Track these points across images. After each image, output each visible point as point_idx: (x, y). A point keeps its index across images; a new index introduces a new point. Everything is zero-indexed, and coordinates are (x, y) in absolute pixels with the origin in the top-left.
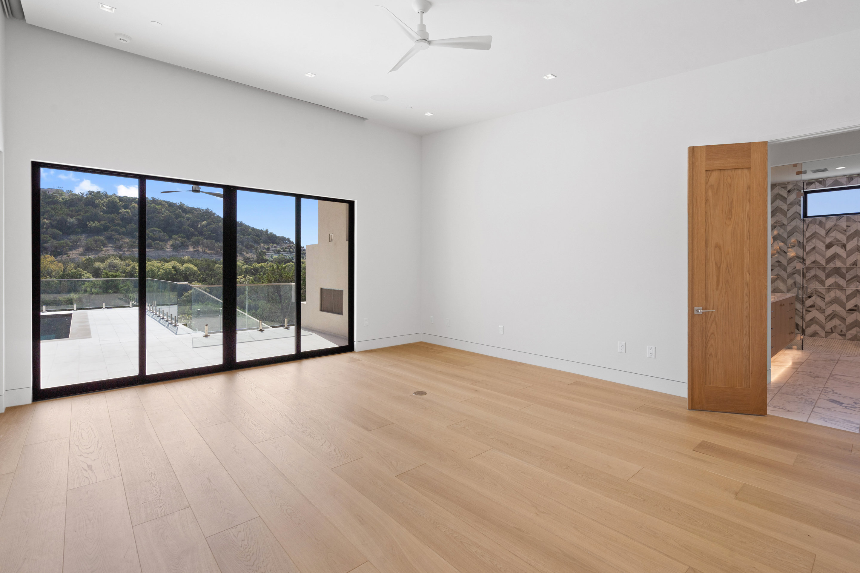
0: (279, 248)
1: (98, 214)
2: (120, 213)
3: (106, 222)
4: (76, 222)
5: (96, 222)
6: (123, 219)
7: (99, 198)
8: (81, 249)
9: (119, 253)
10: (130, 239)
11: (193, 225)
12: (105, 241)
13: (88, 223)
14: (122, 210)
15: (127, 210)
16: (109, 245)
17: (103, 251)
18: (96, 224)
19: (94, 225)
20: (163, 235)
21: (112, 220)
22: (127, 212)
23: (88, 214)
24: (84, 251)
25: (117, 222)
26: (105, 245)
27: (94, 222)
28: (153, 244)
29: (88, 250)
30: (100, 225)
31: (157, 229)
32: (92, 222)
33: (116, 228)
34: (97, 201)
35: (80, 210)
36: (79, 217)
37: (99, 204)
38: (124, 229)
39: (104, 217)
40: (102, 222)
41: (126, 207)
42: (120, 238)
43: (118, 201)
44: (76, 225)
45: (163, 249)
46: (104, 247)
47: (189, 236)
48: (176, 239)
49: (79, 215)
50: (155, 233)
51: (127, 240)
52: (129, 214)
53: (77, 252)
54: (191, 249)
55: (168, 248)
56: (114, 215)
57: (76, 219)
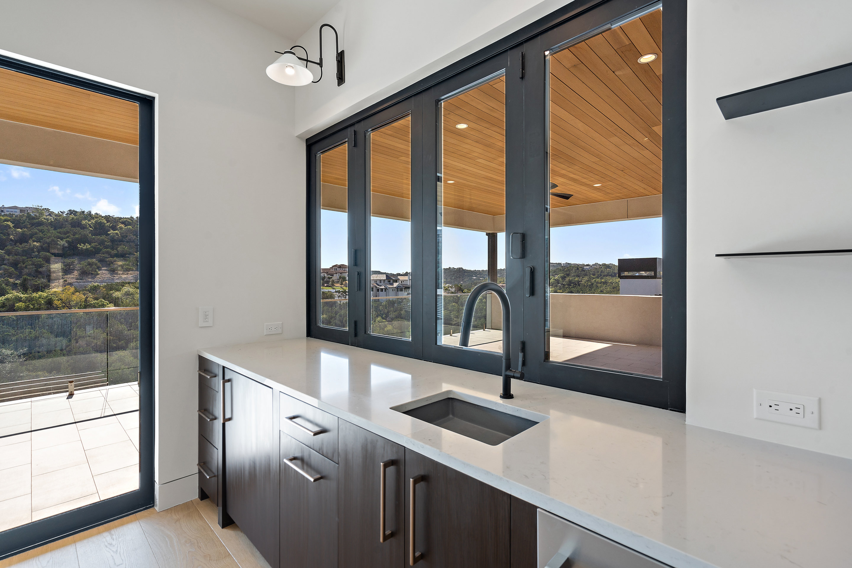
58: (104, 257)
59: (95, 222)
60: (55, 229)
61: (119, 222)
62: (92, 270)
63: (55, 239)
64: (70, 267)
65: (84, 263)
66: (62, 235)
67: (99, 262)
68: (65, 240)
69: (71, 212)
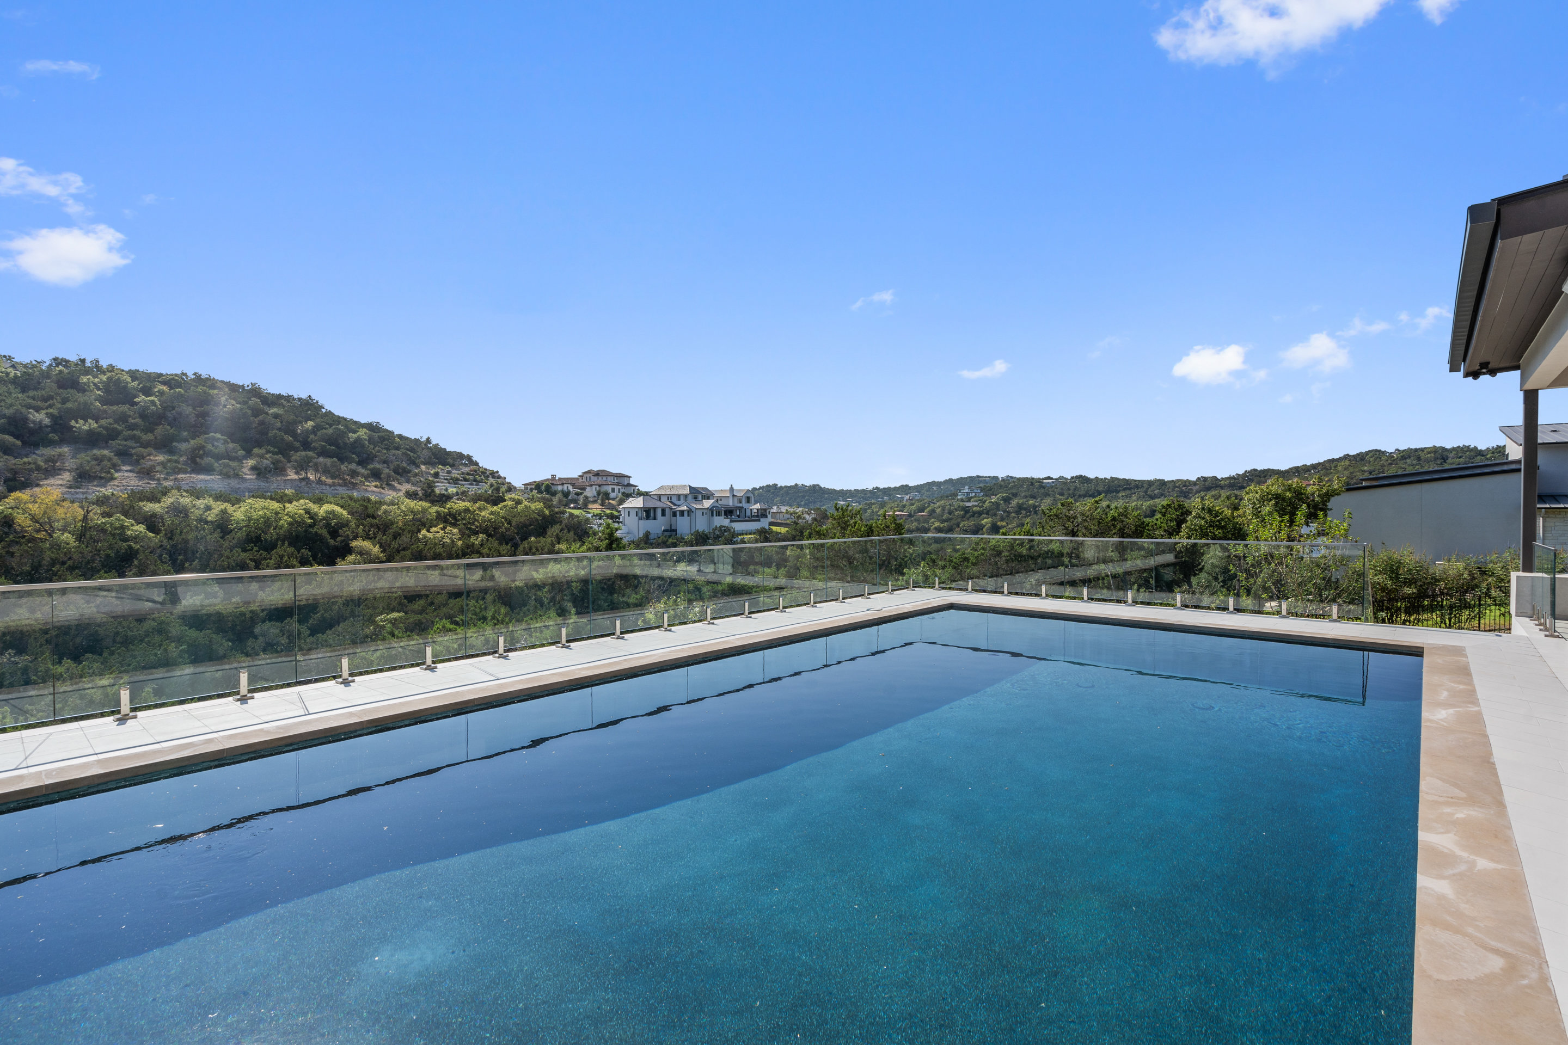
0: (455, 474)
1: (92, 404)
2: (136, 404)
3: (111, 420)
4: (47, 421)
5: (90, 421)
6: (143, 416)
7: (87, 371)
8: (67, 476)
9: (149, 483)
10: (166, 457)
11: (289, 429)
12: (116, 460)
13: (73, 423)
14: (141, 398)
15: (152, 398)
16: (124, 468)
17: (115, 479)
18: (90, 425)
19: (86, 428)
20: (234, 449)
21: (123, 418)
22: (153, 402)
23: (69, 405)
24: (75, 479)
25: (133, 421)
26: (115, 467)
27: (86, 421)
28: (216, 465)
29: (83, 477)
30: (99, 427)
31: (218, 436)
32: (81, 422)
33: (135, 435)
34: (84, 379)
35: (51, 398)
36: (51, 410)
37: (87, 384)
38: (150, 436)
39: (105, 411)
40: (103, 422)
41: (147, 392)
42: (145, 454)
43: (129, 379)
44: (47, 426)
45: (238, 475)
46: (117, 471)
47: (285, 450)
48: (262, 457)
49: (50, 406)
50: (216, 443)
51: (161, 458)
52: (155, 405)
53: (60, 482)
54: (292, 475)
55: (246, 474)
56: (125, 408)
57: (47, 414)
58: (126, 445)
59: (108, 378)
60: (23, 391)
61: (158, 381)
62: (100, 471)
63: (24, 410)
64: (54, 465)
65: (85, 457)
66: (40, 404)
67: (115, 455)
68: (44, 412)
69: (58, 361)
